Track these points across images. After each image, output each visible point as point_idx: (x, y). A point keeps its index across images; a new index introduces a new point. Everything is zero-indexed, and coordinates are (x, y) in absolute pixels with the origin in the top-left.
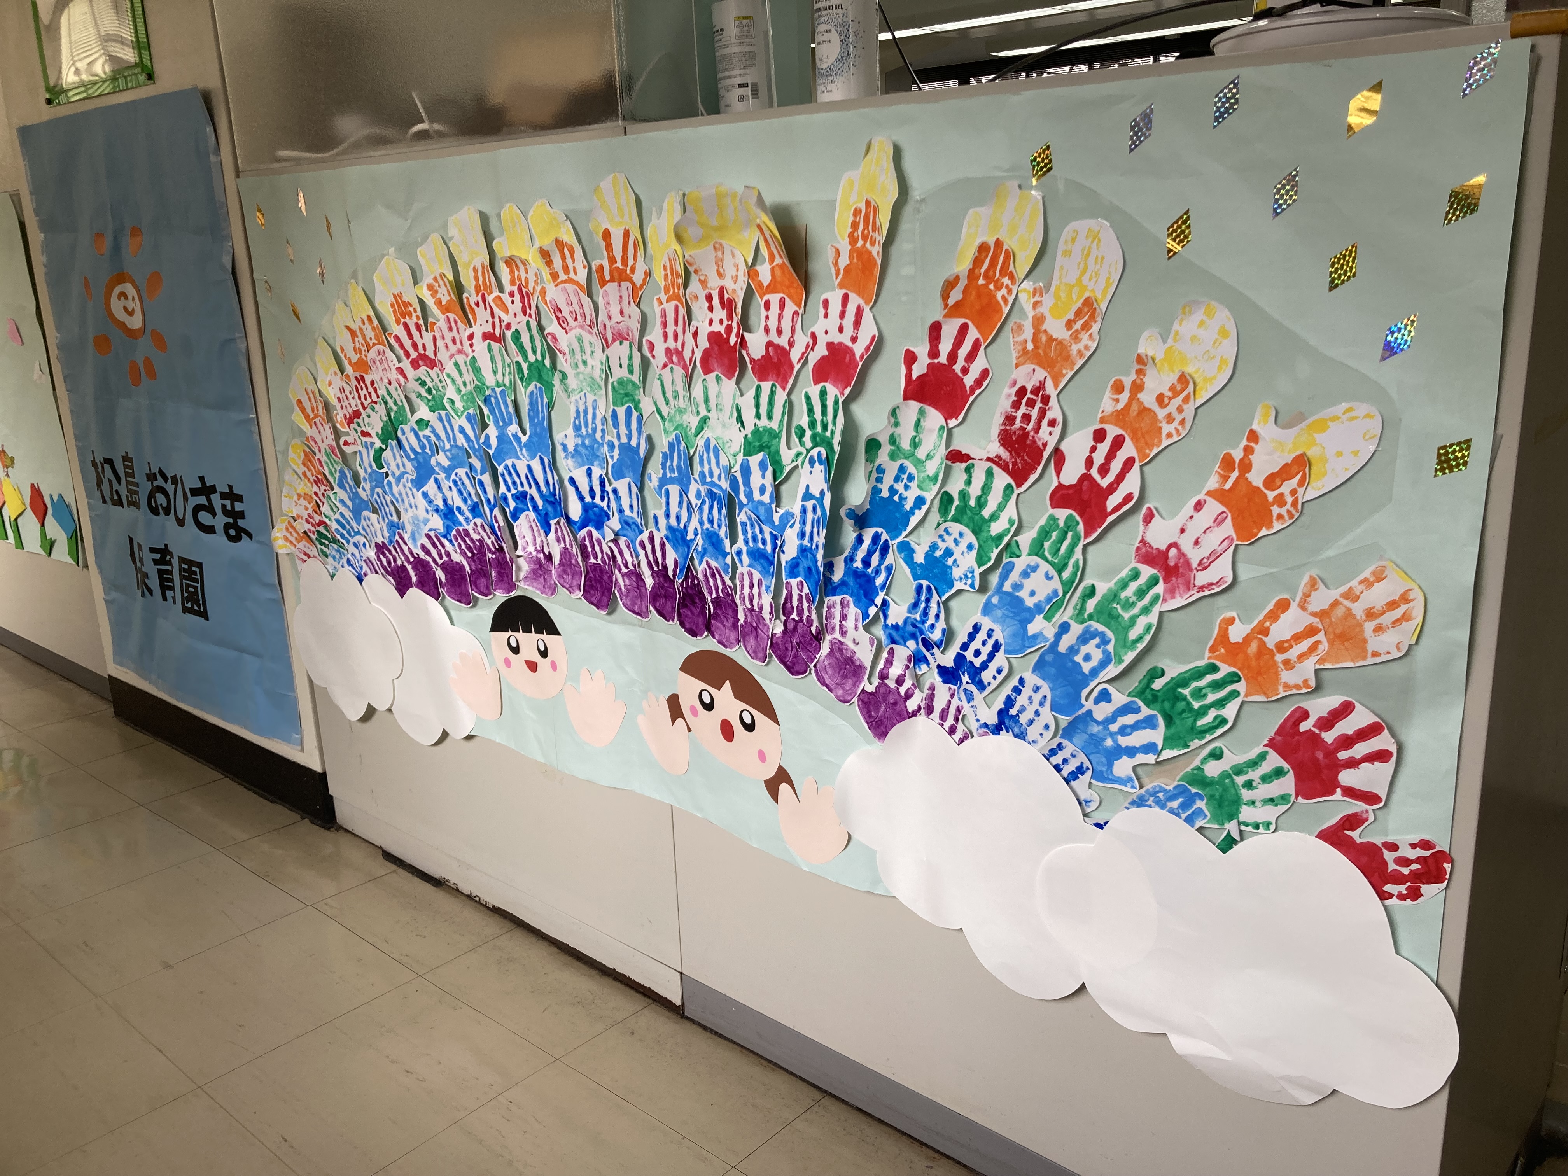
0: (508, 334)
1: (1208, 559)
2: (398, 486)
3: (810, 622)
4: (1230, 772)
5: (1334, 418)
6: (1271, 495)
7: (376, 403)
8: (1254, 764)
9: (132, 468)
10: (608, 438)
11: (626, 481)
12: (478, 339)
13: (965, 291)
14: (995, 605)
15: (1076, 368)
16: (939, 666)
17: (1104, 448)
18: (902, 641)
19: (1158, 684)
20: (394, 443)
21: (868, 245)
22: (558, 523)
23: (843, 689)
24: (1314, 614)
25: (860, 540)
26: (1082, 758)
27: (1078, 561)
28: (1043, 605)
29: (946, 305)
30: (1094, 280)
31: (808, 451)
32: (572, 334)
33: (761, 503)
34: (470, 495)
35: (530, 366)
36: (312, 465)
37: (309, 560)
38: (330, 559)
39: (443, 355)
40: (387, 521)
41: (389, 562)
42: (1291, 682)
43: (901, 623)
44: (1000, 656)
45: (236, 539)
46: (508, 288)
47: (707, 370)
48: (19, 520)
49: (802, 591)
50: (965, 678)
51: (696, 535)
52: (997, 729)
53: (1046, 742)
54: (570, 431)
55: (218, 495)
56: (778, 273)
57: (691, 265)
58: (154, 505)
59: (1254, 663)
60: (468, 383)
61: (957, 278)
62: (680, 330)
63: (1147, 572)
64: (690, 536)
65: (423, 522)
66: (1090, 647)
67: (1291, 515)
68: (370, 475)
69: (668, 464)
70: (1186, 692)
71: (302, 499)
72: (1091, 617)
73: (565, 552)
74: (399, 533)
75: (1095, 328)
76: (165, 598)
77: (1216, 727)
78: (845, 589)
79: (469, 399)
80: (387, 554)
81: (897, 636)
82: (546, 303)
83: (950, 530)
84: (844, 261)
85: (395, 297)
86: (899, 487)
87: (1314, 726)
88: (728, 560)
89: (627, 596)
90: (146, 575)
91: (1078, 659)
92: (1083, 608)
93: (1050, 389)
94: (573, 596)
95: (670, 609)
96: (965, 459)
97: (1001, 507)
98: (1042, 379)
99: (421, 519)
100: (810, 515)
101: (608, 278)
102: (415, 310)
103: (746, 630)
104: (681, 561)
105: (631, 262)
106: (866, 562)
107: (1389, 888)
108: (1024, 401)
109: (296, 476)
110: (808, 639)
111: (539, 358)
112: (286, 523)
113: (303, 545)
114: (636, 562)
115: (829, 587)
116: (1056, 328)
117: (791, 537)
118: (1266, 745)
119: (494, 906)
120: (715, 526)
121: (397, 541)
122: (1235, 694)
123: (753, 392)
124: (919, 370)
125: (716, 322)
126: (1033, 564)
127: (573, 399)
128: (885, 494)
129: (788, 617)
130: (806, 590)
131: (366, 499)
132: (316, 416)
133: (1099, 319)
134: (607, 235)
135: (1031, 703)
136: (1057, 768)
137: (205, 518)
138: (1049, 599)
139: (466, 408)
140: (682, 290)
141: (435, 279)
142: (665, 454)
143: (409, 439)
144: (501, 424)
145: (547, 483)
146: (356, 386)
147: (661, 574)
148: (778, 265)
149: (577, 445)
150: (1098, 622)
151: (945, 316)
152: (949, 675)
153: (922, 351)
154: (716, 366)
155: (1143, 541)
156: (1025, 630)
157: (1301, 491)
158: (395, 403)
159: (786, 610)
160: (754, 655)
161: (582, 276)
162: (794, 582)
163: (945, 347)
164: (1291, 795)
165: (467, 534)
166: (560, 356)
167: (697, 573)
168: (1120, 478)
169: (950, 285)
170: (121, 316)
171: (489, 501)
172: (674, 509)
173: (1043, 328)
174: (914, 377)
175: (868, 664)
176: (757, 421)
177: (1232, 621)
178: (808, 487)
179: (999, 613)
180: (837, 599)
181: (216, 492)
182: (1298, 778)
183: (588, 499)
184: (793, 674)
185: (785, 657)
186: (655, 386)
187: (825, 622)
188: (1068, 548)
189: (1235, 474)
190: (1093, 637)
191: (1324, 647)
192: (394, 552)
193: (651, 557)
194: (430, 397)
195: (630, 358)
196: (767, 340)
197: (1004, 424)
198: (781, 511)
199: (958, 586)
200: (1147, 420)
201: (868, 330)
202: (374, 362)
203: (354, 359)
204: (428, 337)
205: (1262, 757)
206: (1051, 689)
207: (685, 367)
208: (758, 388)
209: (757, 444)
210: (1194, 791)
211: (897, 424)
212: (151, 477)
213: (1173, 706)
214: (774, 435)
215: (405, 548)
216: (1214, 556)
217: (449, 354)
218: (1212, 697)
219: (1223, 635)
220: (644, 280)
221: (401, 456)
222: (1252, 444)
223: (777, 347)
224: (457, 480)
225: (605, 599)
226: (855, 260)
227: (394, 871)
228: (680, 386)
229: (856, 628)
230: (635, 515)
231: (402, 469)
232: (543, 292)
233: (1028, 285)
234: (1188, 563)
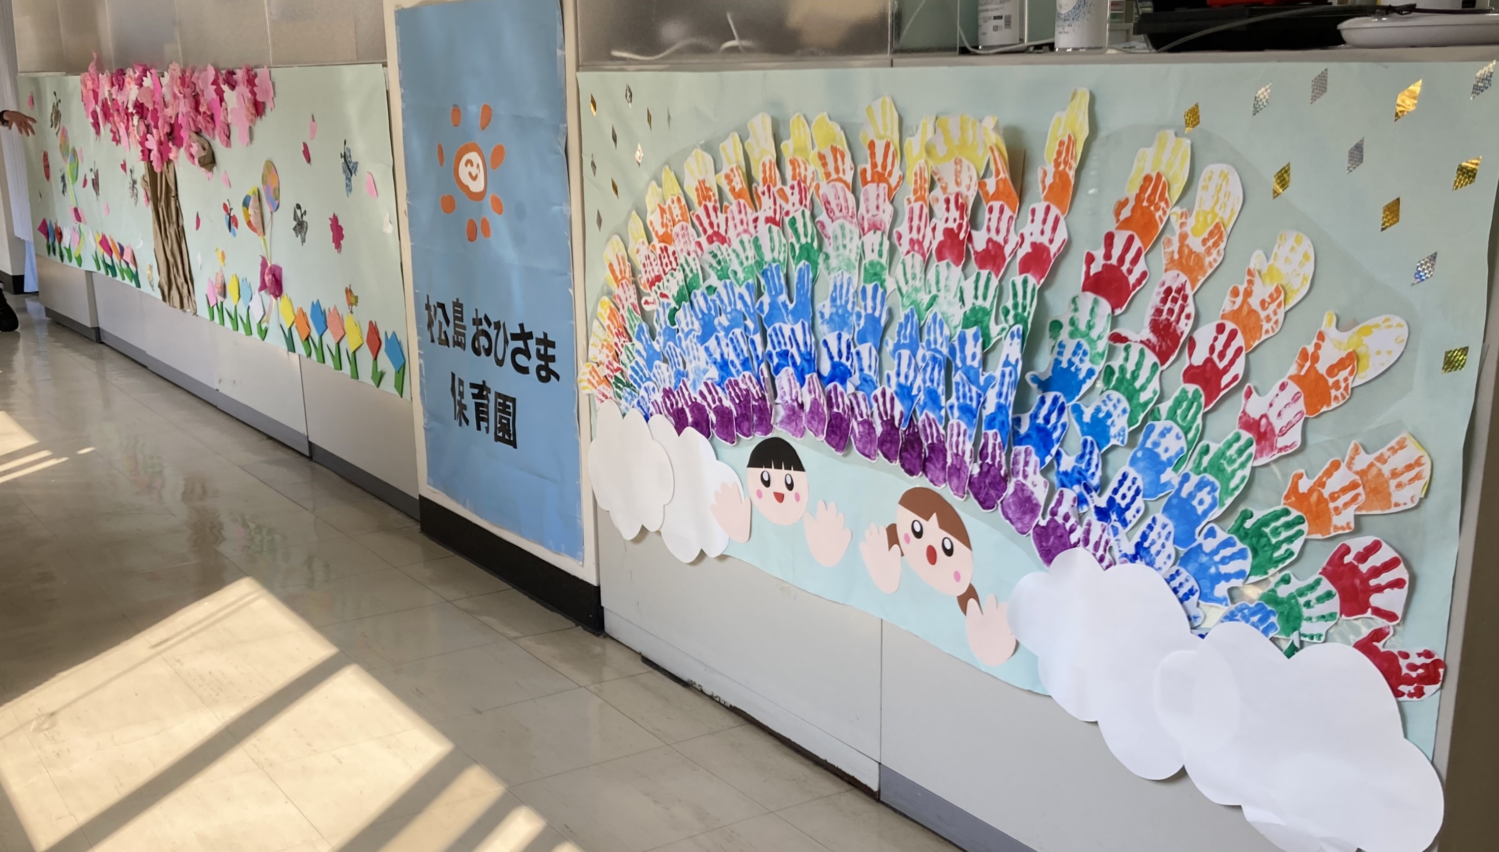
0: (787, 220)
1: (1286, 427)
2: (686, 340)
3: (1000, 467)
4: (1295, 594)
5: (1377, 326)
6: (1331, 381)
7: (675, 270)
8: (1312, 587)
9: (461, 312)
10: (857, 309)
11: (868, 345)
12: (761, 222)
13: (1133, 210)
14: (1139, 459)
15: (1207, 275)
16: (1096, 507)
17: (1223, 338)
18: (1069, 485)
19: (1248, 524)
20: (686, 304)
21: (1067, 168)
22: (812, 377)
23: (1022, 523)
24: (1357, 473)
25: (1043, 401)
26: (1192, 583)
27: (1198, 426)
28: (1173, 459)
29: (1118, 220)
30: (1223, 209)
31: (1011, 327)
32: (837, 223)
33: (971, 367)
34: (742, 351)
35: (801, 247)
36: (616, 319)
37: (606, 401)
38: (623, 401)
39: (732, 234)
40: (674, 369)
41: (672, 405)
42: (1339, 525)
43: (1069, 470)
44: (1139, 498)
45: (545, 380)
46: (790, 182)
47: (940, 258)
48: (357, 354)
49: (995, 440)
50: (1114, 517)
51: (919, 391)
52: (1134, 558)
53: (1168, 568)
54: (828, 303)
55: (534, 341)
56: (1001, 185)
57: (936, 174)
58: (477, 346)
59: (1314, 509)
60: (750, 258)
61: (1127, 201)
62: (922, 225)
63: (1246, 435)
64: (914, 392)
65: (703, 372)
66: (1204, 494)
67: (1344, 397)
68: (665, 330)
69: (903, 332)
70: (1267, 530)
71: (605, 348)
72: (1205, 470)
73: (815, 402)
74: (683, 381)
75: (1222, 246)
76: (479, 428)
77: (1286, 558)
78: (1028, 440)
79: (749, 271)
80: (672, 398)
81: (1067, 479)
82: (819, 196)
83: (1111, 397)
84: (1049, 180)
85: (699, 182)
86: (1076, 360)
87: (1354, 559)
88: (943, 413)
89: (860, 441)
90: (464, 407)
91: (1195, 503)
92: (1200, 464)
93: (1189, 291)
94: (818, 439)
95: (894, 453)
96: (1124, 340)
97: (1149, 380)
98: (1183, 281)
99: (702, 369)
100: (1007, 379)
101: (869, 178)
102: (714, 195)
103: (952, 471)
104: (905, 413)
105: (889, 168)
106: (1047, 420)
107: (1403, 688)
108: (1170, 298)
109: (602, 328)
110: (997, 480)
111: (809, 240)
112: (591, 368)
113: (603, 387)
114: (869, 413)
115: (1017, 438)
116: (1195, 244)
117: (991, 397)
118: (1320, 573)
119: (731, 706)
120: (935, 384)
121: (681, 387)
122: (1300, 533)
123: (973, 278)
124: (1095, 268)
125: (951, 220)
126: (1168, 427)
127: (832, 275)
128: (1064, 365)
129: (984, 462)
130: (999, 439)
131: (658, 350)
132: (623, 278)
133: (1225, 239)
134: (872, 145)
135: (1160, 537)
136: (1175, 591)
137: (521, 359)
138: (1177, 455)
139: (746, 279)
140: (927, 193)
141: (732, 170)
142: (901, 325)
143: (699, 301)
144: (773, 293)
145: (806, 344)
146: (660, 256)
147: (889, 423)
148: (1001, 179)
149: (832, 314)
150: (1210, 473)
151: (1118, 228)
152: (1102, 514)
153: (1099, 253)
154: (947, 255)
155: (1244, 412)
156: (1159, 479)
157: (1351, 378)
158: (691, 271)
159: (983, 455)
160: (957, 490)
161: (849, 177)
162: (991, 433)
163: (1116, 252)
164: (1336, 613)
165: (737, 384)
166: (826, 240)
167: (917, 421)
168: (1232, 362)
169: (1123, 204)
170: (466, 179)
171: (757, 357)
172: (904, 369)
173: (1186, 243)
174: (1092, 273)
175: (1042, 503)
176: (974, 301)
177: (1300, 476)
178: (1008, 356)
179: (1141, 464)
180: (1022, 448)
181: (532, 338)
182: (1343, 601)
183: (836, 359)
184: (984, 508)
185: (979, 494)
186: (899, 270)
187: (1011, 467)
188: (1193, 415)
189: (1308, 364)
190: (1206, 486)
191: (1362, 498)
192: (677, 396)
193: (882, 408)
194: (719, 268)
195: (881, 245)
196: (987, 237)
197: (1154, 315)
198: (986, 375)
199: (1113, 442)
200: (1253, 319)
201: (1062, 234)
202: (678, 235)
203: (661, 232)
204: (722, 217)
205: (1318, 582)
206: (1175, 527)
207: (923, 255)
208: (978, 274)
209: (973, 319)
210: (1269, 608)
211: (1076, 310)
212: (477, 322)
213: (1258, 541)
214: (987, 313)
215: (686, 394)
216: (1290, 425)
217: (736, 232)
218: (1284, 534)
219: (1295, 486)
220: (898, 183)
221: (691, 316)
222: (1320, 342)
223: (995, 243)
224: (734, 338)
225: (842, 443)
226: (1057, 180)
227: (650, 672)
228: (918, 270)
229: (1035, 473)
230: (872, 374)
231: (690, 327)
232: (818, 187)
233: (1178, 210)
234: (1273, 430)
